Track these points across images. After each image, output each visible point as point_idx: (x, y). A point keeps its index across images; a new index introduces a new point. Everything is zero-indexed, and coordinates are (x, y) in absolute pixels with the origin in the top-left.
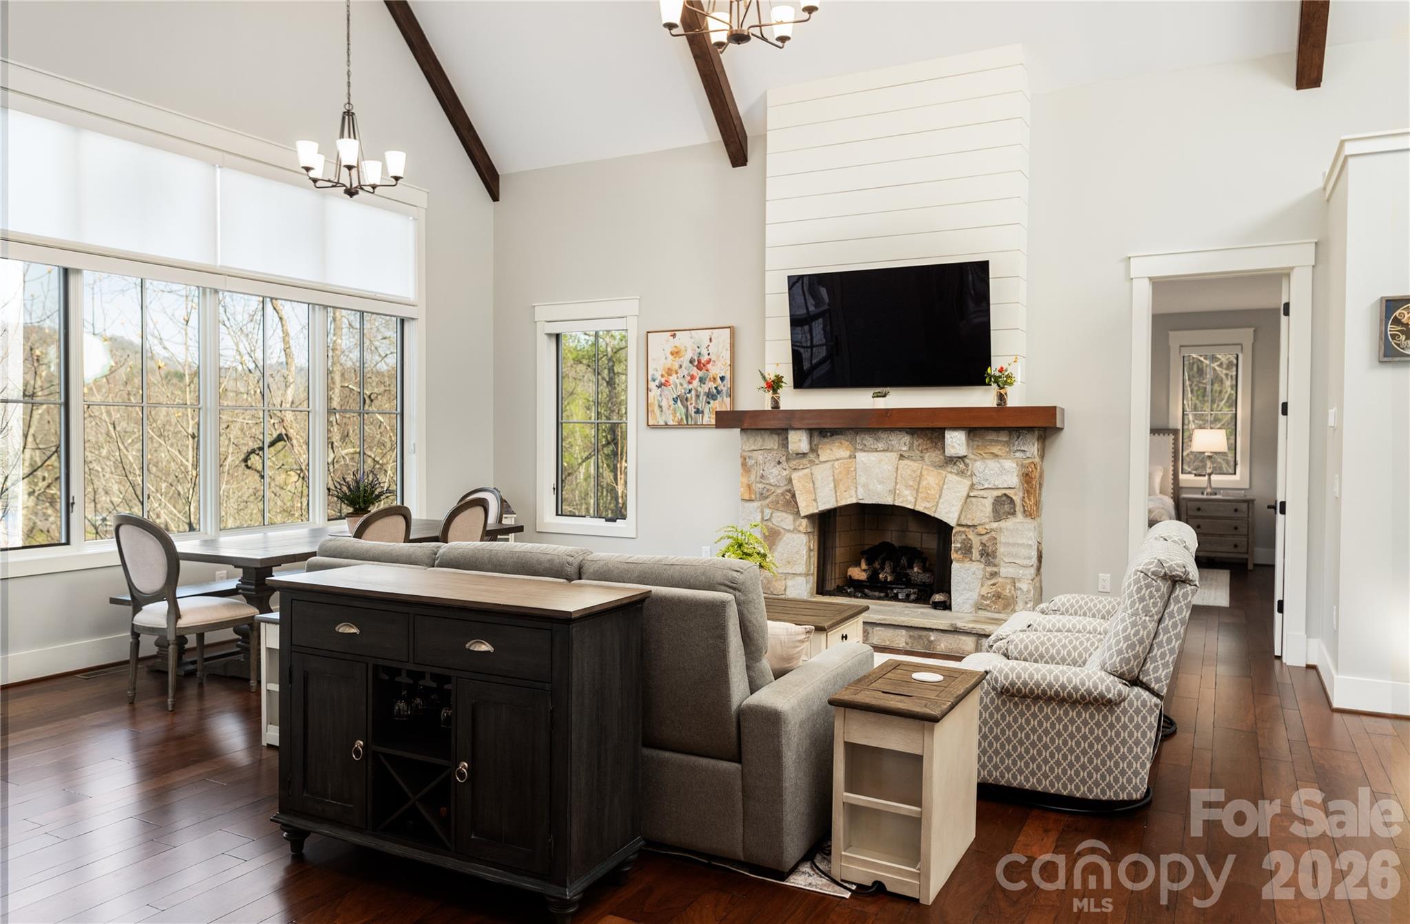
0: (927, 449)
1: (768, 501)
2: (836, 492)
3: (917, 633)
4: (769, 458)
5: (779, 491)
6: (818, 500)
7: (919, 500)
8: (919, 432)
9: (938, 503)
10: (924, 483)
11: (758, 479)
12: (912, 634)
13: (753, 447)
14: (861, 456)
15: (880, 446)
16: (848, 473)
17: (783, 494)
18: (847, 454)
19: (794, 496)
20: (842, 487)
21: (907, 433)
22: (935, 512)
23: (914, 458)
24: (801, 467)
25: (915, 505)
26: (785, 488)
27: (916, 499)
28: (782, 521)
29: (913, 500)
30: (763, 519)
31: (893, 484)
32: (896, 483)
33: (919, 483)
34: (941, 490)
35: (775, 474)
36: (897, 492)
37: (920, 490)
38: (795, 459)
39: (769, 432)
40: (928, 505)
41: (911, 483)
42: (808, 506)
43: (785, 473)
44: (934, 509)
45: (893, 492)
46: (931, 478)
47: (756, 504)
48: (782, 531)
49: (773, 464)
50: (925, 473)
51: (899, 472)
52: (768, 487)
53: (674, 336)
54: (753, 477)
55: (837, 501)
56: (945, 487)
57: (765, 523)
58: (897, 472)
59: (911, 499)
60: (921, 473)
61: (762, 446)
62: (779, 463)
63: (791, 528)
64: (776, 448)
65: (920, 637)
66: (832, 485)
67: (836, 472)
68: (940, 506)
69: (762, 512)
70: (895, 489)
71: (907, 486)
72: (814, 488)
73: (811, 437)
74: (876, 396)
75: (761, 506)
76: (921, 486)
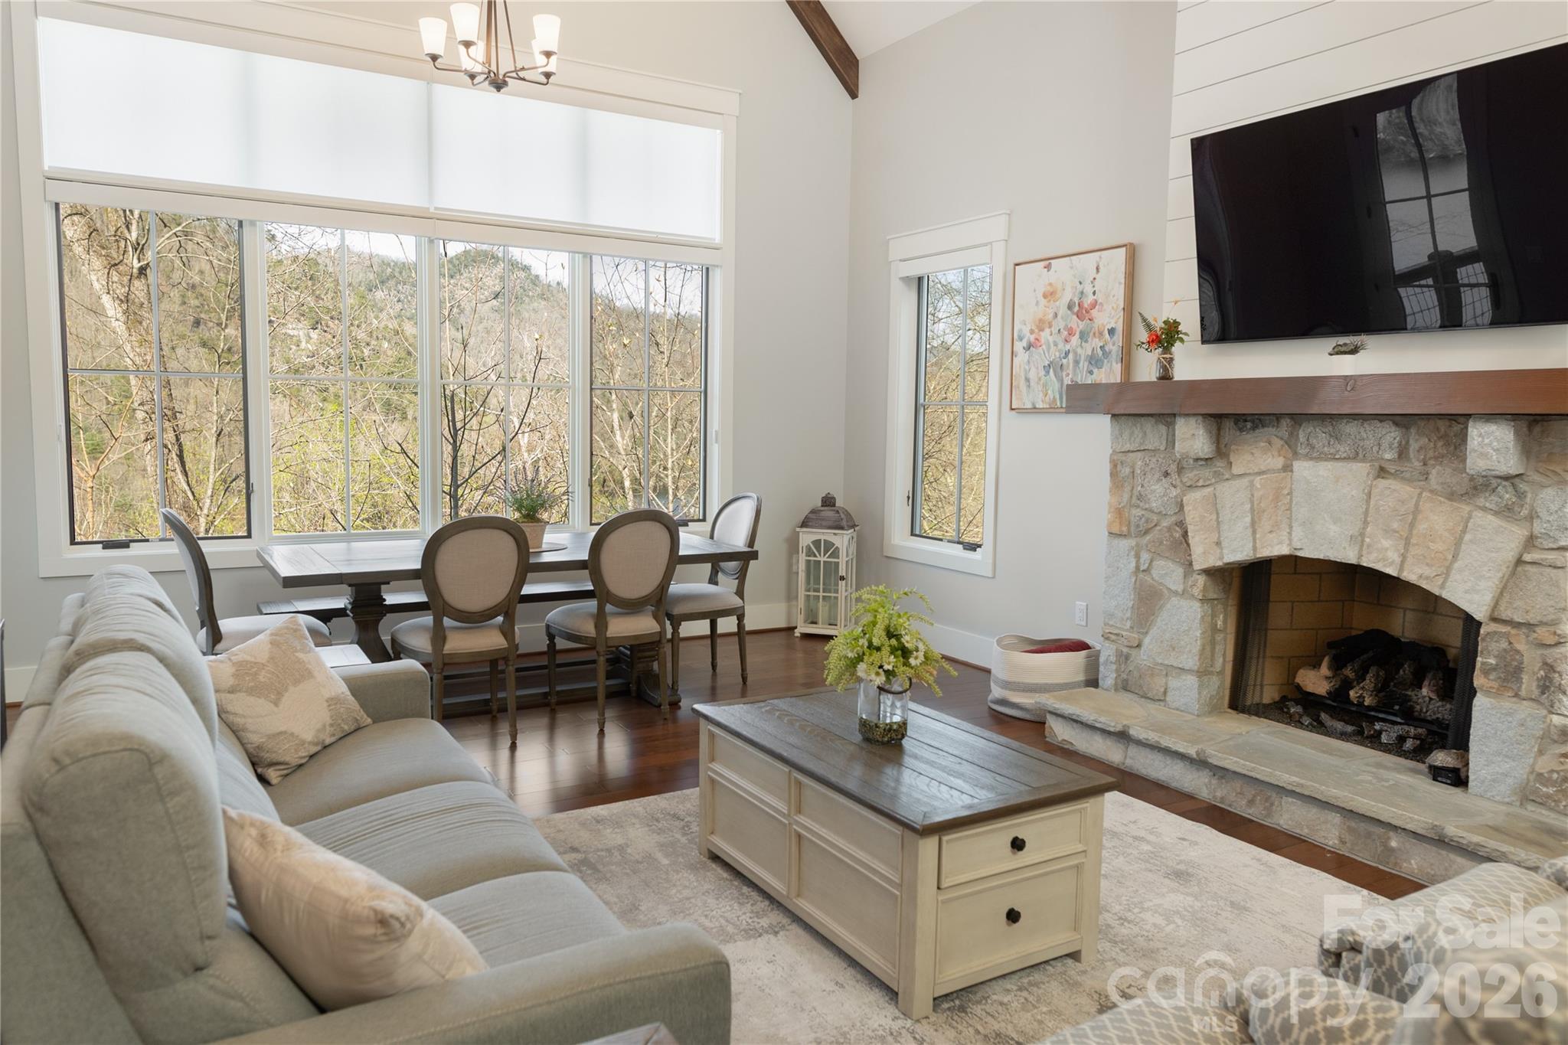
0: (1436, 458)
1: (1148, 537)
2: (1254, 532)
3: (1363, 826)
4: (1152, 465)
5: (1165, 523)
6: (1225, 544)
7: (1410, 560)
8: (1422, 423)
9: (1449, 569)
10: (1422, 527)
11: (1134, 500)
12: (1353, 824)
13: (1127, 447)
14: (1303, 469)
15: (1343, 449)
16: (1277, 498)
17: (1169, 529)
18: (1279, 462)
19: (1185, 534)
20: (1265, 525)
21: (1396, 424)
22: (1442, 586)
23: (1407, 475)
24: (1200, 483)
25: (1401, 569)
26: (1173, 519)
27: (1404, 557)
28: (1166, 573)
29: (1398, 560)
30: (1137, 568)
31: (1359, 524)
32: (1366, 523)
33: (1412, 525)
34: (1459, 543)
35: (1158, 492)
36: (1367, 540)
37: (1413, 541)
38: (1192, 469)
39: (1152, 420)
40: (1428, 571)
41: (1395, 525)
42: (1205, 556)
43: (1174, 492)
44: (1440, 580)
45: (1359, 539)
46: (1438, 518)
47: (1132, 542)
48: (1166, 591)
49: (1157, 476)
50: (1426, 506)
51: (1372, 502)
52: (1148, 515)
53: (1048, 267)
54: (1126, 497)
55: (1255, 549)
56: (1467, 537)
57: (1141, 575)
58: (1368, 500)
59: (1394, 556)
60: (1417, 505)
61: (1141, 444)
62: (1166, 474)
63: (1180, 589)
64: (1162, 448)
65: (1369, 835)
66: (1248, 519)
67: (1257, 495)
68: (1454, 576)
69: (1138, 556)
70: (1362, 535)
71: (1388, 532)
72: (1218, 523)
73: (1219, 429)
74: (1338, 351)
75: (1137, 545)
76: (1415, 532)
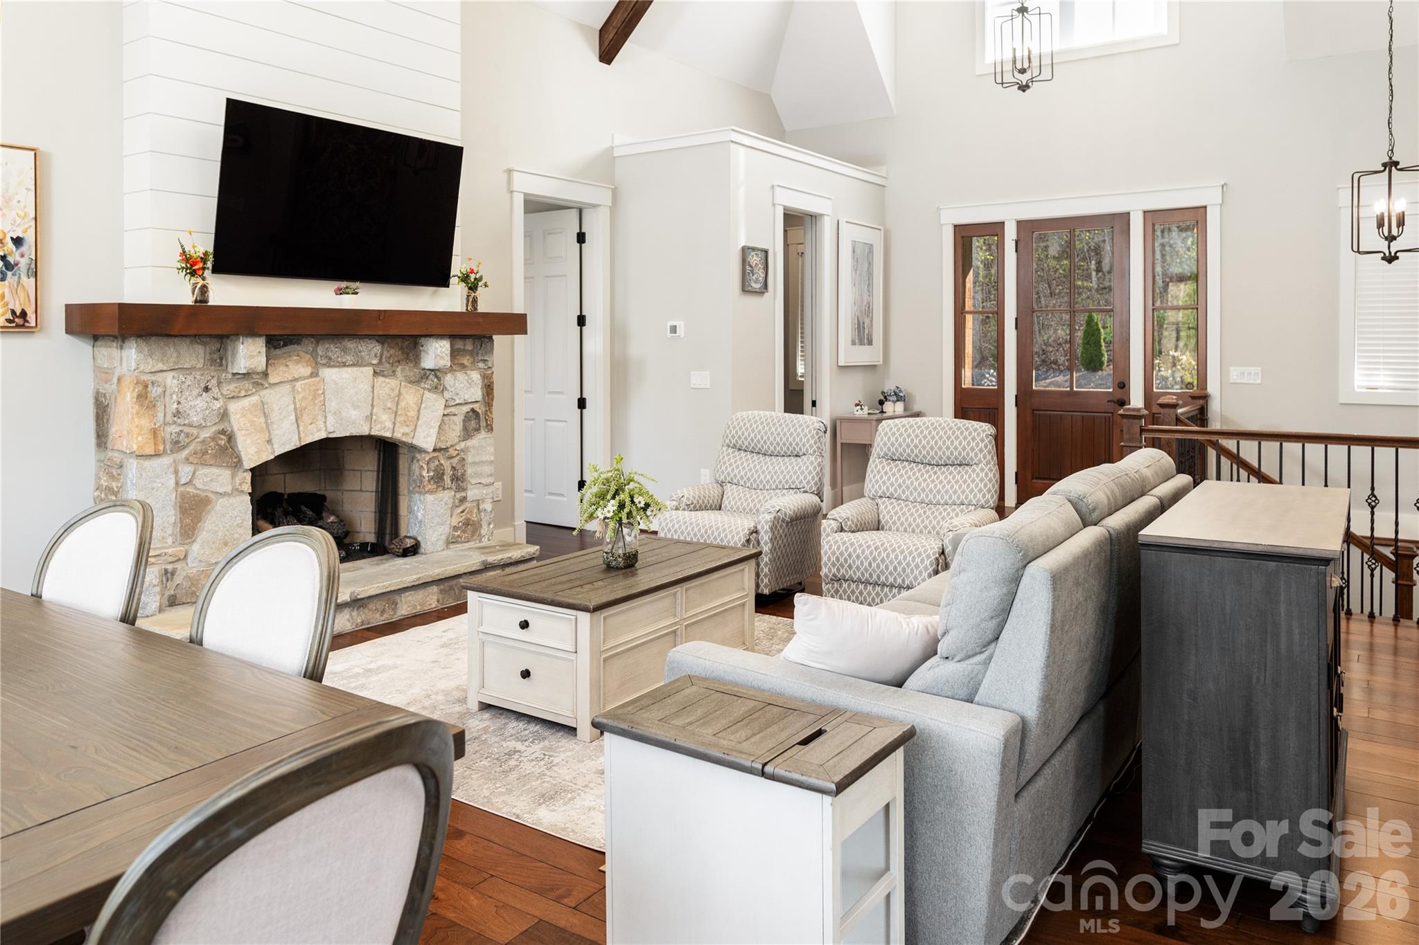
0: (399, 362)
1: (186, 452)
2: (298, 426)
3: (446, 585)
4: (188, 382)
5: (206, 434)
6: (273, 441)
7: (397, 425)
8: (389, 341)
9: (416, 426)
10: (403, 404)
11: (169, 418)
12: (442, 587)
13: (160, 366)
14: (329, 374)
15: (349, 359)
16: (315, 397)
17: (213, 439)
18: (308, 370)
19: (231, 438)
20: (306, 419)
21: (378, 341)
22: (413, 438)
23: (386, 373)
24: (243, 393)
25: (393, 432)
26: (214, 429)
27: (394, 423)
28: (212, 480)
29: (392, 426)
30: (177, 483)
31: (370, 408)
32: (372, 406)
33: (398, 403)
34: (419, 411)
35: (199, 407)
36: (374, 417)
37: (399, 413)
38: (229, 382)
39: (188, 340)
40: (406, 430)
41: (389, 405)
42: (254, 452)
43: (217, 405)
44: (412, 434)
45: (370, 418)
46: (410, 396)
47: (166, 461)
48: (212, 496)
49: (195, 392)
50: (403, 390)
51: (376, 392)
52: (186, 429)
54: (160, 416)
55: (300, 439)
56: (423, 406)
57: (182, 489)
58: (373, 392)
59: (389, 425)
60: (400, 391)
61: (175, 363)
62: (207, 389)
63: (229, 489)
64: (200, 365)
65: (451, 588)
66: (293, 417)
67: (298, 397)
68: (418, 430)
69: (176, 472)
70: (371, 414)
71: (386, 409)
72: (267, 424)
74: (340, 292)
75: (174, 461)
76: (399, 407)
